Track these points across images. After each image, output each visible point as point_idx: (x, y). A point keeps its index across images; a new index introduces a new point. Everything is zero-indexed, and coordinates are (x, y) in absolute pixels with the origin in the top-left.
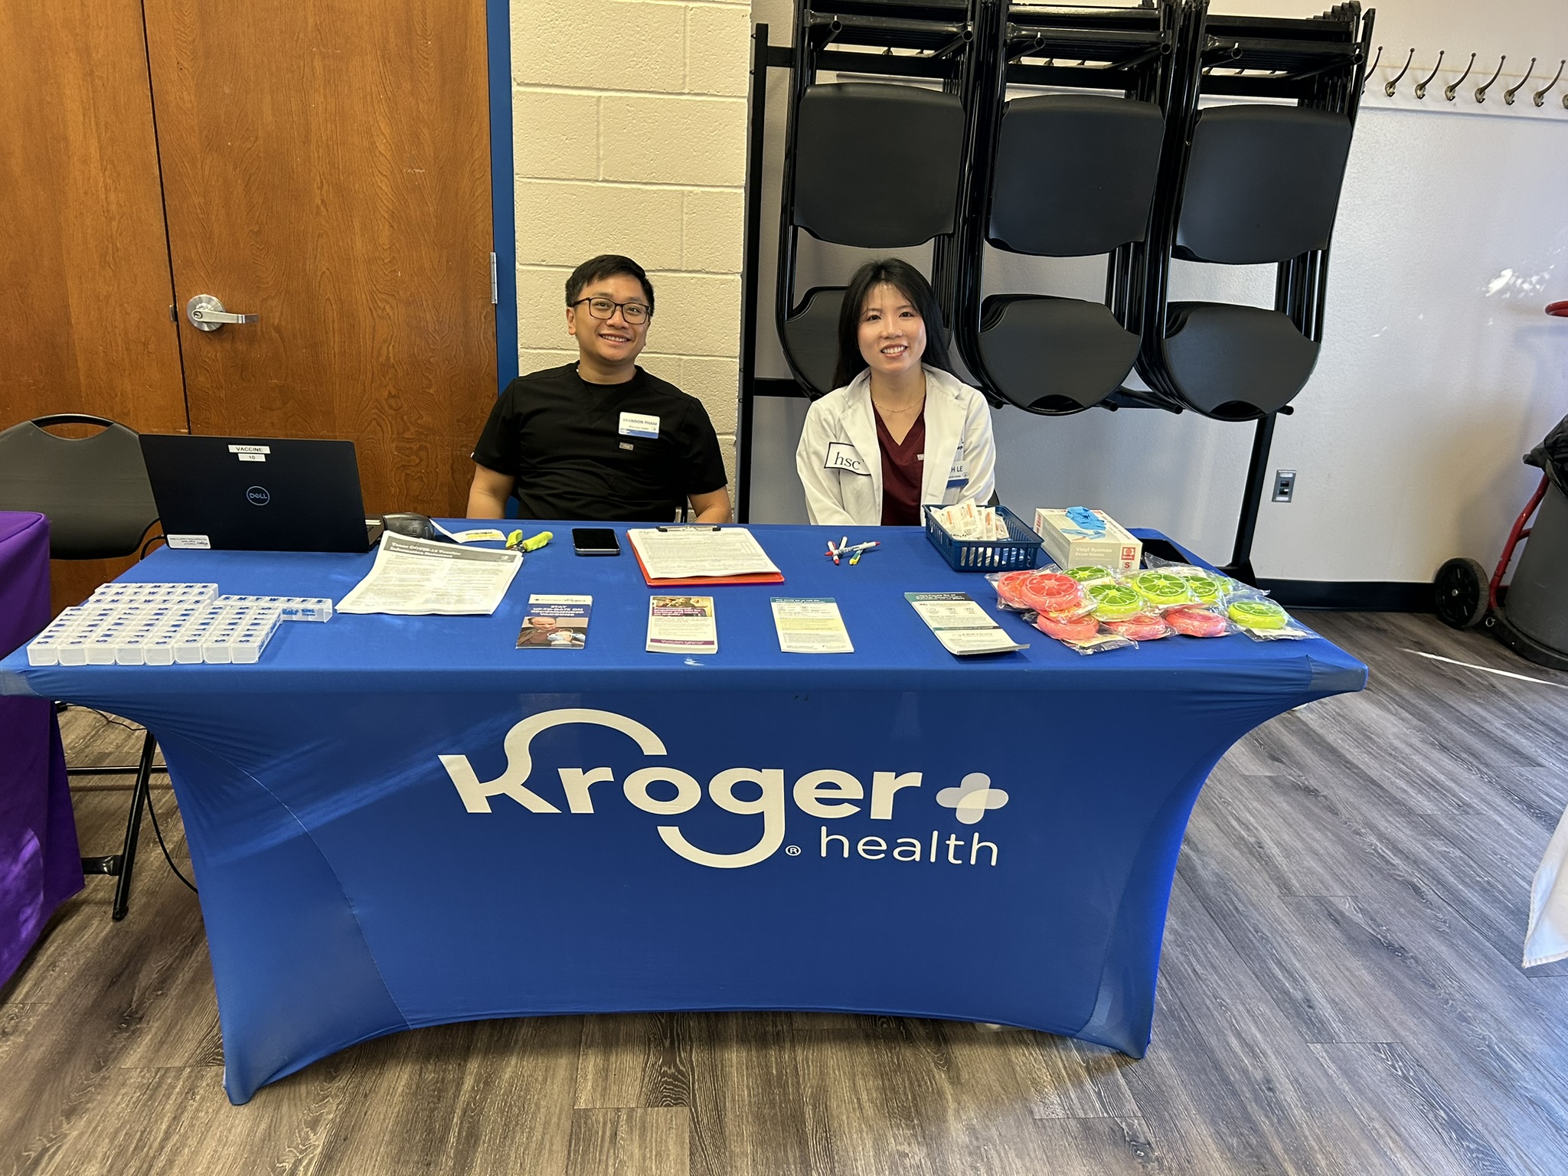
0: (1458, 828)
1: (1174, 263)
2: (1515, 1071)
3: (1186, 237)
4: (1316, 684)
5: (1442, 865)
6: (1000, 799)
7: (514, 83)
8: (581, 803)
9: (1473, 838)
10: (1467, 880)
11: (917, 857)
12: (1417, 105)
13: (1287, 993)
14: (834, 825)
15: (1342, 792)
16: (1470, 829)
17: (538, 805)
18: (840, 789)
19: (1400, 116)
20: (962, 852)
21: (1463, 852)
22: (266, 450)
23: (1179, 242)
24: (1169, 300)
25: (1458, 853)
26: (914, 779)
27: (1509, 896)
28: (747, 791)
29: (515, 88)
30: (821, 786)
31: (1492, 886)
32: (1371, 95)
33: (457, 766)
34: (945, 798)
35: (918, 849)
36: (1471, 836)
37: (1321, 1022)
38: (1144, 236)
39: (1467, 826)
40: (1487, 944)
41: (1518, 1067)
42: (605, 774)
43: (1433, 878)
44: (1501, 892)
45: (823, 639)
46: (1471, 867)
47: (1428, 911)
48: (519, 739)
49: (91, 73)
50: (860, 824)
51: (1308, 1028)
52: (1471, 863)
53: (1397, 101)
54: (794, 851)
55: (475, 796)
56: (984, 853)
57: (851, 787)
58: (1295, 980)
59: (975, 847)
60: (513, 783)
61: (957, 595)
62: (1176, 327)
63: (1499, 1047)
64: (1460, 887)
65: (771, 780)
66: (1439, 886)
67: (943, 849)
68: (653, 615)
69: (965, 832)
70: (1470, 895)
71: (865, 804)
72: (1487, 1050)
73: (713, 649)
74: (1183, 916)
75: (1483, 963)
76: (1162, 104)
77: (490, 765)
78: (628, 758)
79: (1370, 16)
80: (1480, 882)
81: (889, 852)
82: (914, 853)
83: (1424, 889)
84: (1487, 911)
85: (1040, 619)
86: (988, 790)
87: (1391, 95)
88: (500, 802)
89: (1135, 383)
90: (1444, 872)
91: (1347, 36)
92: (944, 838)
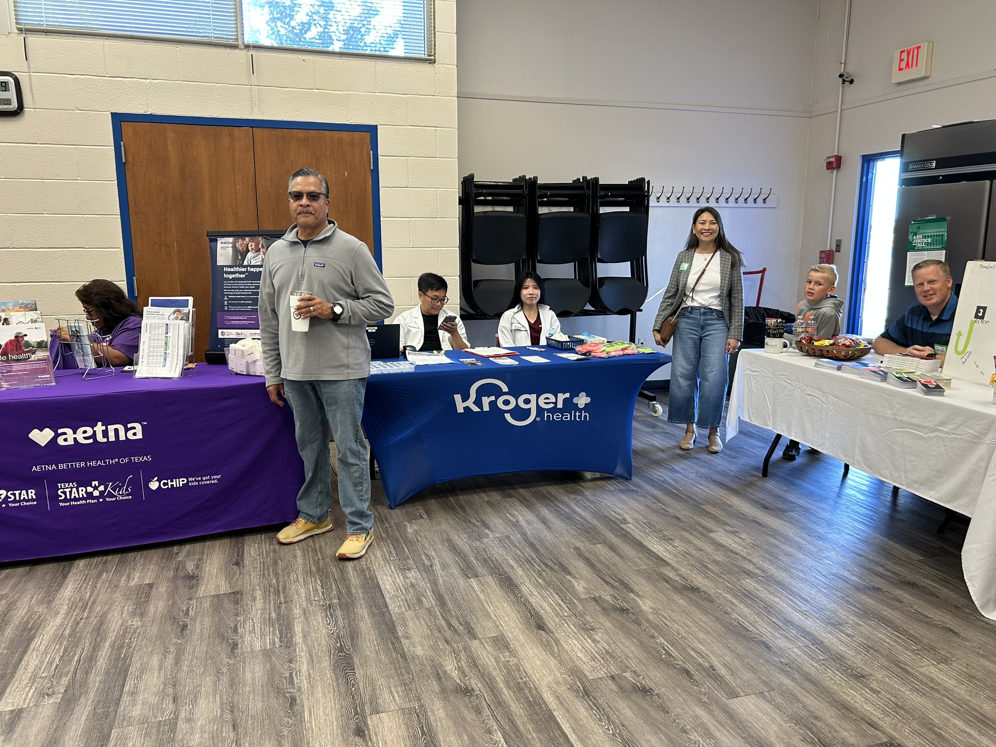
1: (598, 264)
3: (601, 255)
4: (661, 361)
6: (588, 400)
8: (486, 408)
11: (569, 419)
12: (668, 204)
14: (549, 410)
15: (676, 432)
17: (476, 409)
18: (550, 399)
19: (663, 208)
20: (580, 417)
22: (376, 328)
23: (599, 257)
24: (598, 276)
26: (567, 395)
28: (527, 401)
29: (382, 219)
30: (545, 399)
32: (652, 202)
33: (458, 398)
34: (575, 400)
35: (569, 417)
38: (588, 256)
42: (493, 398)
48: (473, 390)
50: (554, 410)
51: (674, 472)
53: (661, 204)
54: (538, 419)
55: (460, 407)
56: (586, 416)
57: (552, 399)
59: (583, 415)
60: (470, 403)
61: (567, 352)
62: (601, 285)
65: (533, 397)
67: (575, 416)
69: (580, 410)
71: (556, 403)
74: (634, 458)
76: (589, 213)
77: (465, 398)
78: (498, 392)
79: (648, 182)
81: (562, 418)
82: (568, 418)
85: (592, 353)
86: (585, 398)
87: (658, 202)
88: (467, 409)
89: (589, 307)
91: (642, 188)
92: (575, 413)
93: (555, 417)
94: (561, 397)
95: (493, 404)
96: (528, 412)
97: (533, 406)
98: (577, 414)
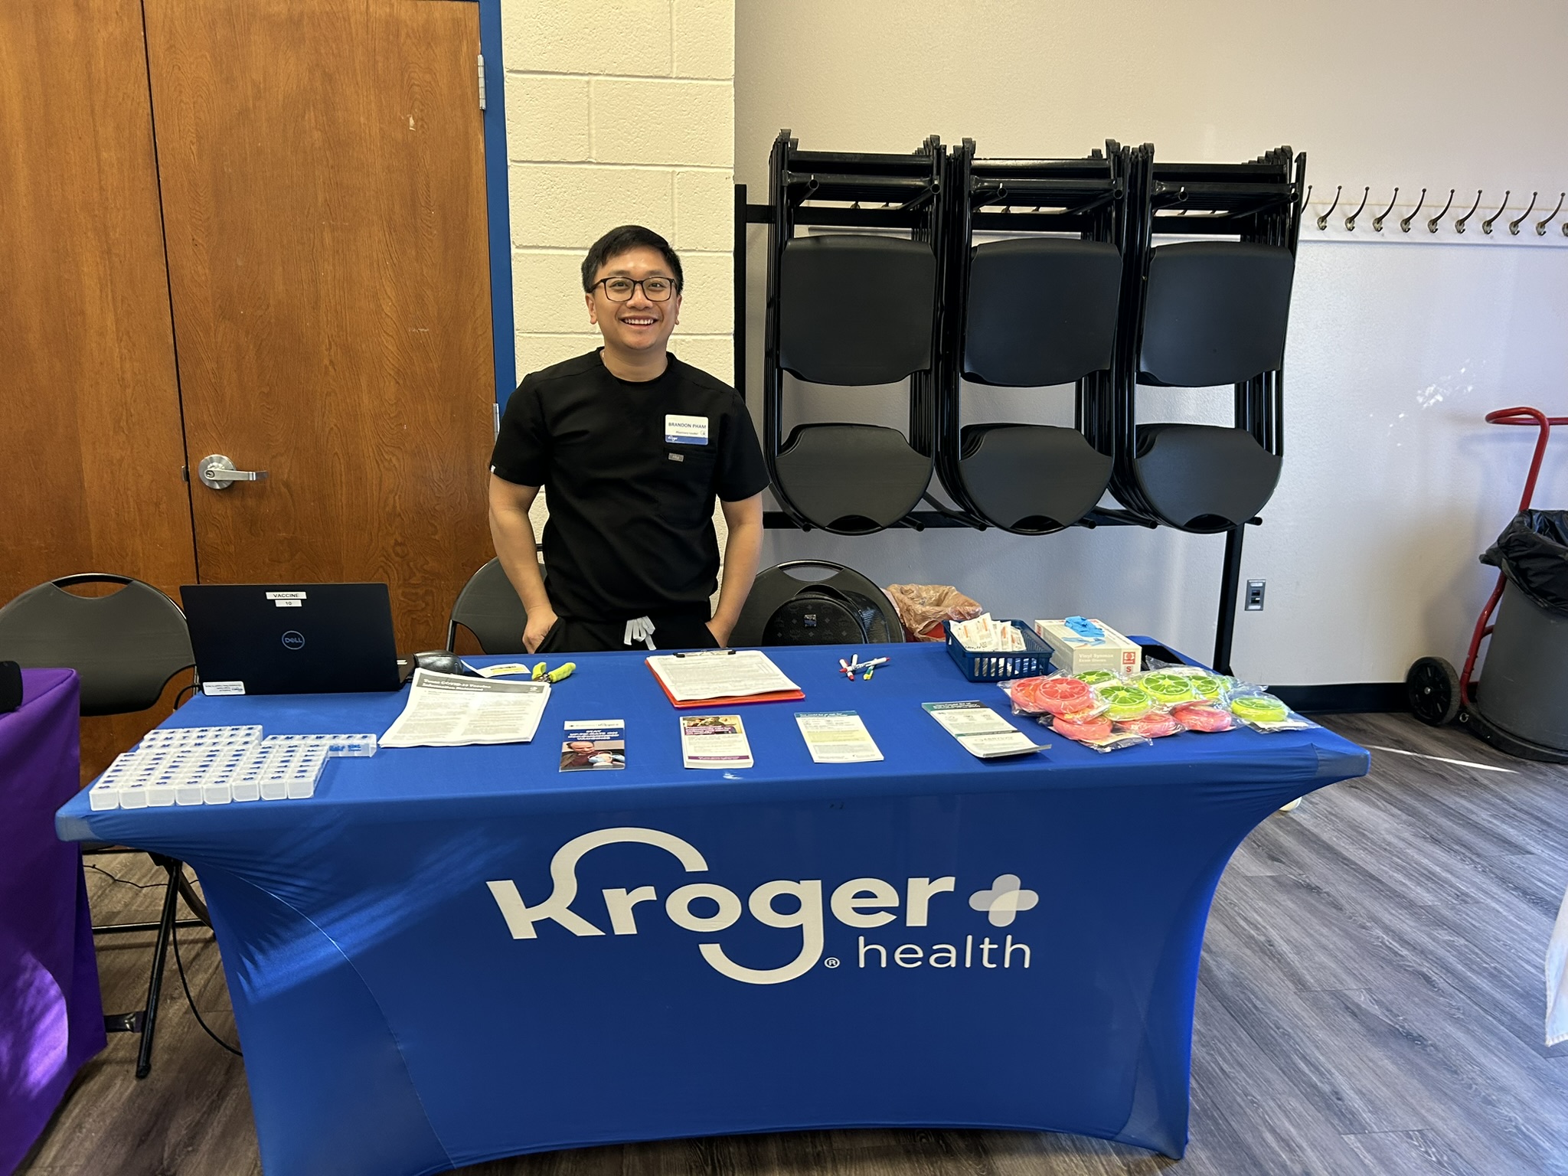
0: (1458, 917)
1: (1140, 390)
2: (1545, 1150)
3: (1149, 363)
4: (1323, 771)
5: (1448, 954)
6: (1030, 900)
7: (513, 247)
8: (624, 924)
9: (1474, 926)
10: (1474, 967)
11: (953, 963)
12: (1348, 236)
13: (1314, 1086)
14: (872, 935)
15: (1343, 888)
16: (1471, 918)
17: (582, 928)
18: (876, 897)
19: (1333, 247)
20: (997, 956)
21: (1467, 940)
22: (303, 595)
23: (1143, 369)
24: (1138, 422)
25: (1463, 941)
26: (947, 884)
27: (1516, 980)
28: (786, 904)
29: (514, 250)
30: (857, 896)
31: (1499, 971)
32: (1307, 228)
33: (505, 893)
34: (978, 901)
35: (953, 955)
36: (1472, 924)
37: (1352, 1113)
38: (1109, 365)
39: (1468, 915)
40: (1502, 1028)
41: (1547, 1145)
42: (647, 893)
43: (1442, 967)
44: (1508, 977)
45: (852, 749)
46: (1477, 954)
47: (1441, 998)
48: (564, 864)
49: (109, 252)
50: (897, 932)
51: (1340, 1120)
52: (1477, 950)
53: (1329, 234)
54: (833, 963)
55: (521, 922)
56: (1018, 955)
57: (886, 894)
58: (1321, 1074)
59: (1009, 950)
60: (558, 907)
61: (972, 703)
62: (1145, 447)
63: (1525, 1127)
64: (1469, 974)
65: (809, 891)
66: (1449, 975)
67: (977, 953)
68: (686, 734)
69: (998, 935)
70: (1479, 981)
71: (901, 911)
72: (1514, 1131)
73: (749, 763)
74: (1206, 1019)
75: (1500, 1047)
76: (1118, 243)
77: (536, 890)
78: (670, 875)
79: (1302, 159)
80: (1485, 968)
81: (925, 959)
82: (949, 959)
83: (1434, 978)
84: (1498, 996)
85: (1056, 722)
86: (1018, 892)
87: (1323, 228)
88: (545, 926)
89: (1109, 502)
90: (1451, 960)
91: (1283, 178)
92: (977, 943)
93: (898, 956)
94: (921, 891)
95: (649, 915)
96: (790, 943)
97: (810, 920)
98: (986, 946)
